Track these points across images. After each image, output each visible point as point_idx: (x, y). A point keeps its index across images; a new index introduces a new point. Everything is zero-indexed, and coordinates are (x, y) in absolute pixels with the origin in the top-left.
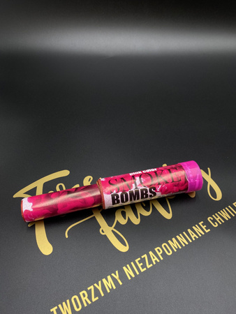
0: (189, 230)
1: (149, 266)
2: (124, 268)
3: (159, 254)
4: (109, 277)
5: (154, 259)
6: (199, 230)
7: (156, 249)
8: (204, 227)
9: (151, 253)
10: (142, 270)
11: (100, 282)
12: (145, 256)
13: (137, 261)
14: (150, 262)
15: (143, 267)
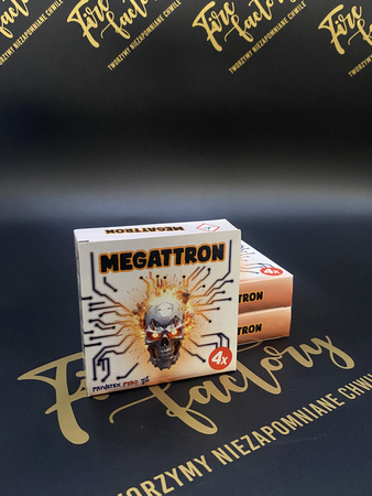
0: (311, 405)
1: (254, 449)
2: (214, 452)
3: (269, 434)
4: (189, 464)
5: (262, 441)
6: (327, 404)
7: (263, 429)
8: (334, 400)
9: (254, 433)
10: (244, 453)
11: (174, 470)
12: (247, 437)
13: (233, 443)
14: (256, 442)
15: (244, 449)
